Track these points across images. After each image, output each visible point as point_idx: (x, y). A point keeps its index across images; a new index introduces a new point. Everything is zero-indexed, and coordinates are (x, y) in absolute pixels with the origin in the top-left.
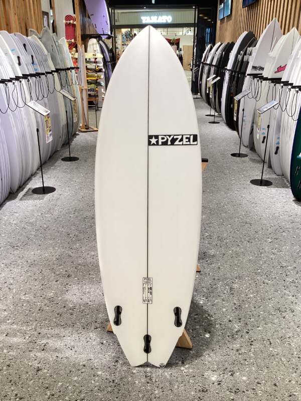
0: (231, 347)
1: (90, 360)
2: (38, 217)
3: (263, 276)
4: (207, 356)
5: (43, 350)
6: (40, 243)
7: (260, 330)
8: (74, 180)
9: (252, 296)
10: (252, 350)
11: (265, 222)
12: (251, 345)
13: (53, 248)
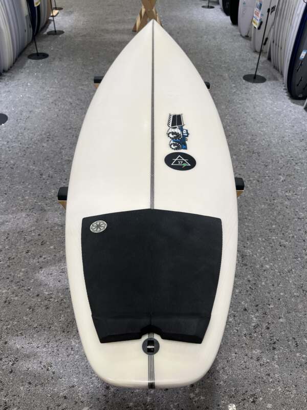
0: (250, 355)
1: (73, 387)
2: (3, 148)
3: (279, 235)
4: (221, 372)
5: (11, 372)
6: (6, 189)
7: (282, 323)
8: (47, 88)
9: (268, 266)
10: (276, 357)
11: (274, 150)
12: (274, 349)
13: (23, 197)
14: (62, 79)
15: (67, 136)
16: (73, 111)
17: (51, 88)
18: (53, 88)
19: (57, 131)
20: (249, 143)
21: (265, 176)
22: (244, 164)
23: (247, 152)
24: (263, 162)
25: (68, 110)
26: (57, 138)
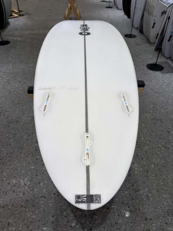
14: (15, 63)
15: (15, 111)
16: (21, 89)
17: (6, 70)
18: (8, 70)
19: (8, 106)
20: (153, 111)
21: (170, 142)
22: (152, 131)
23: (152, 120)
24: (166, 129)
25: (18, 88)
26: (7, 113)
